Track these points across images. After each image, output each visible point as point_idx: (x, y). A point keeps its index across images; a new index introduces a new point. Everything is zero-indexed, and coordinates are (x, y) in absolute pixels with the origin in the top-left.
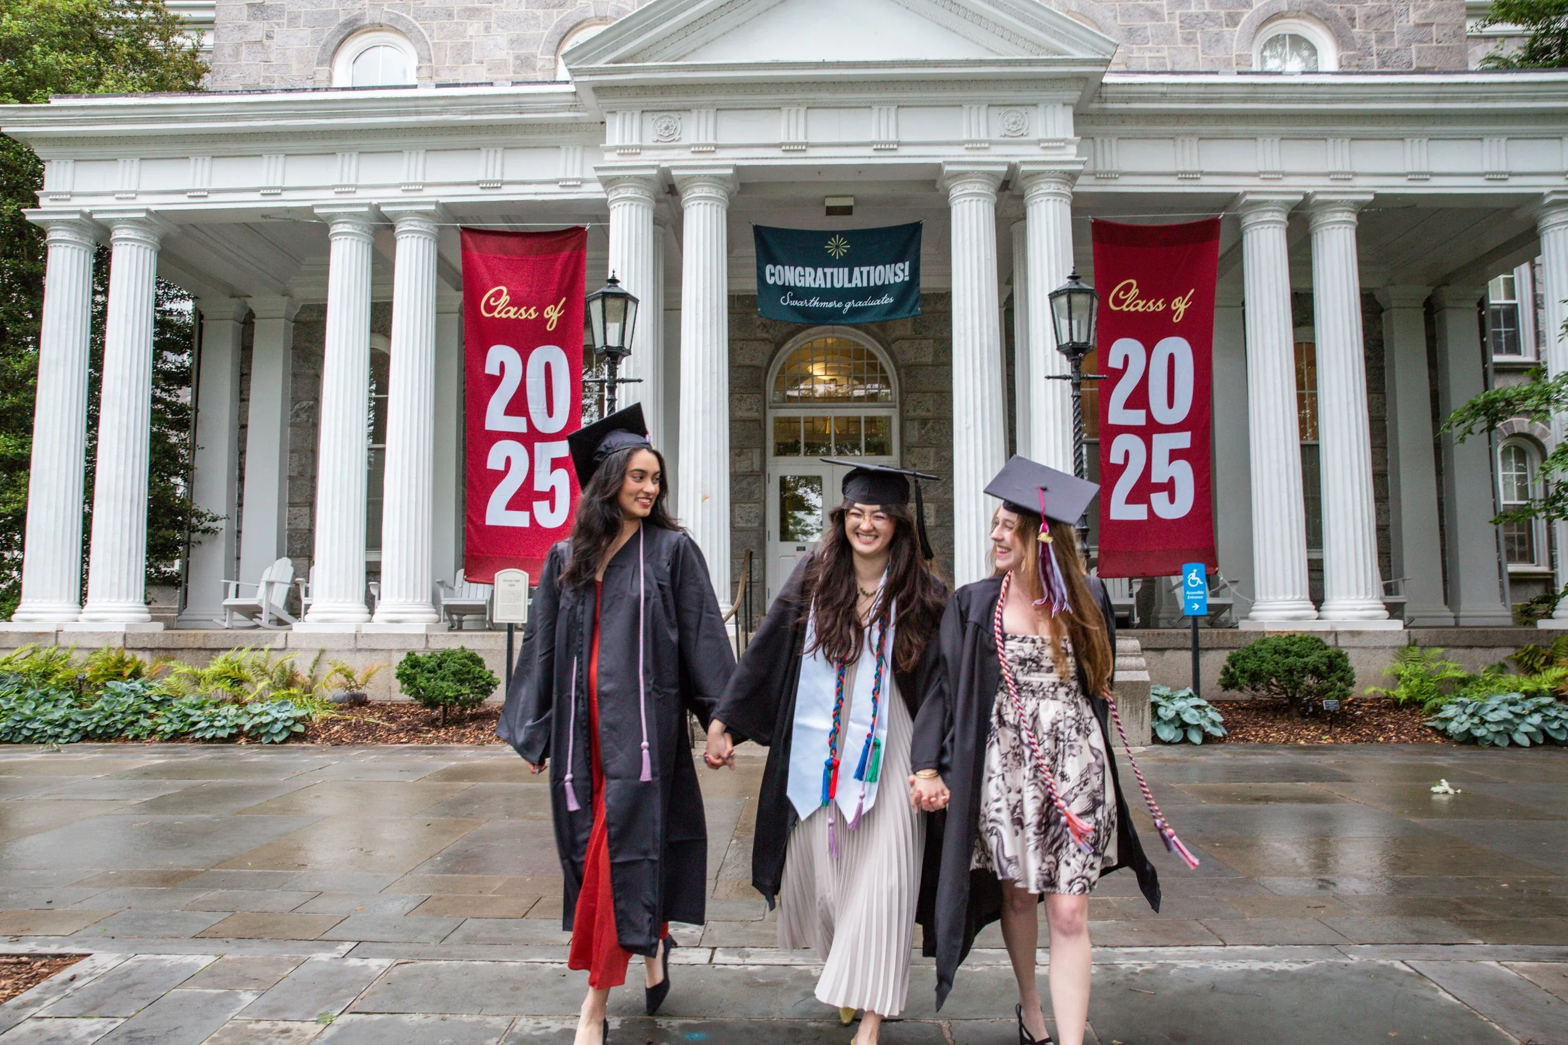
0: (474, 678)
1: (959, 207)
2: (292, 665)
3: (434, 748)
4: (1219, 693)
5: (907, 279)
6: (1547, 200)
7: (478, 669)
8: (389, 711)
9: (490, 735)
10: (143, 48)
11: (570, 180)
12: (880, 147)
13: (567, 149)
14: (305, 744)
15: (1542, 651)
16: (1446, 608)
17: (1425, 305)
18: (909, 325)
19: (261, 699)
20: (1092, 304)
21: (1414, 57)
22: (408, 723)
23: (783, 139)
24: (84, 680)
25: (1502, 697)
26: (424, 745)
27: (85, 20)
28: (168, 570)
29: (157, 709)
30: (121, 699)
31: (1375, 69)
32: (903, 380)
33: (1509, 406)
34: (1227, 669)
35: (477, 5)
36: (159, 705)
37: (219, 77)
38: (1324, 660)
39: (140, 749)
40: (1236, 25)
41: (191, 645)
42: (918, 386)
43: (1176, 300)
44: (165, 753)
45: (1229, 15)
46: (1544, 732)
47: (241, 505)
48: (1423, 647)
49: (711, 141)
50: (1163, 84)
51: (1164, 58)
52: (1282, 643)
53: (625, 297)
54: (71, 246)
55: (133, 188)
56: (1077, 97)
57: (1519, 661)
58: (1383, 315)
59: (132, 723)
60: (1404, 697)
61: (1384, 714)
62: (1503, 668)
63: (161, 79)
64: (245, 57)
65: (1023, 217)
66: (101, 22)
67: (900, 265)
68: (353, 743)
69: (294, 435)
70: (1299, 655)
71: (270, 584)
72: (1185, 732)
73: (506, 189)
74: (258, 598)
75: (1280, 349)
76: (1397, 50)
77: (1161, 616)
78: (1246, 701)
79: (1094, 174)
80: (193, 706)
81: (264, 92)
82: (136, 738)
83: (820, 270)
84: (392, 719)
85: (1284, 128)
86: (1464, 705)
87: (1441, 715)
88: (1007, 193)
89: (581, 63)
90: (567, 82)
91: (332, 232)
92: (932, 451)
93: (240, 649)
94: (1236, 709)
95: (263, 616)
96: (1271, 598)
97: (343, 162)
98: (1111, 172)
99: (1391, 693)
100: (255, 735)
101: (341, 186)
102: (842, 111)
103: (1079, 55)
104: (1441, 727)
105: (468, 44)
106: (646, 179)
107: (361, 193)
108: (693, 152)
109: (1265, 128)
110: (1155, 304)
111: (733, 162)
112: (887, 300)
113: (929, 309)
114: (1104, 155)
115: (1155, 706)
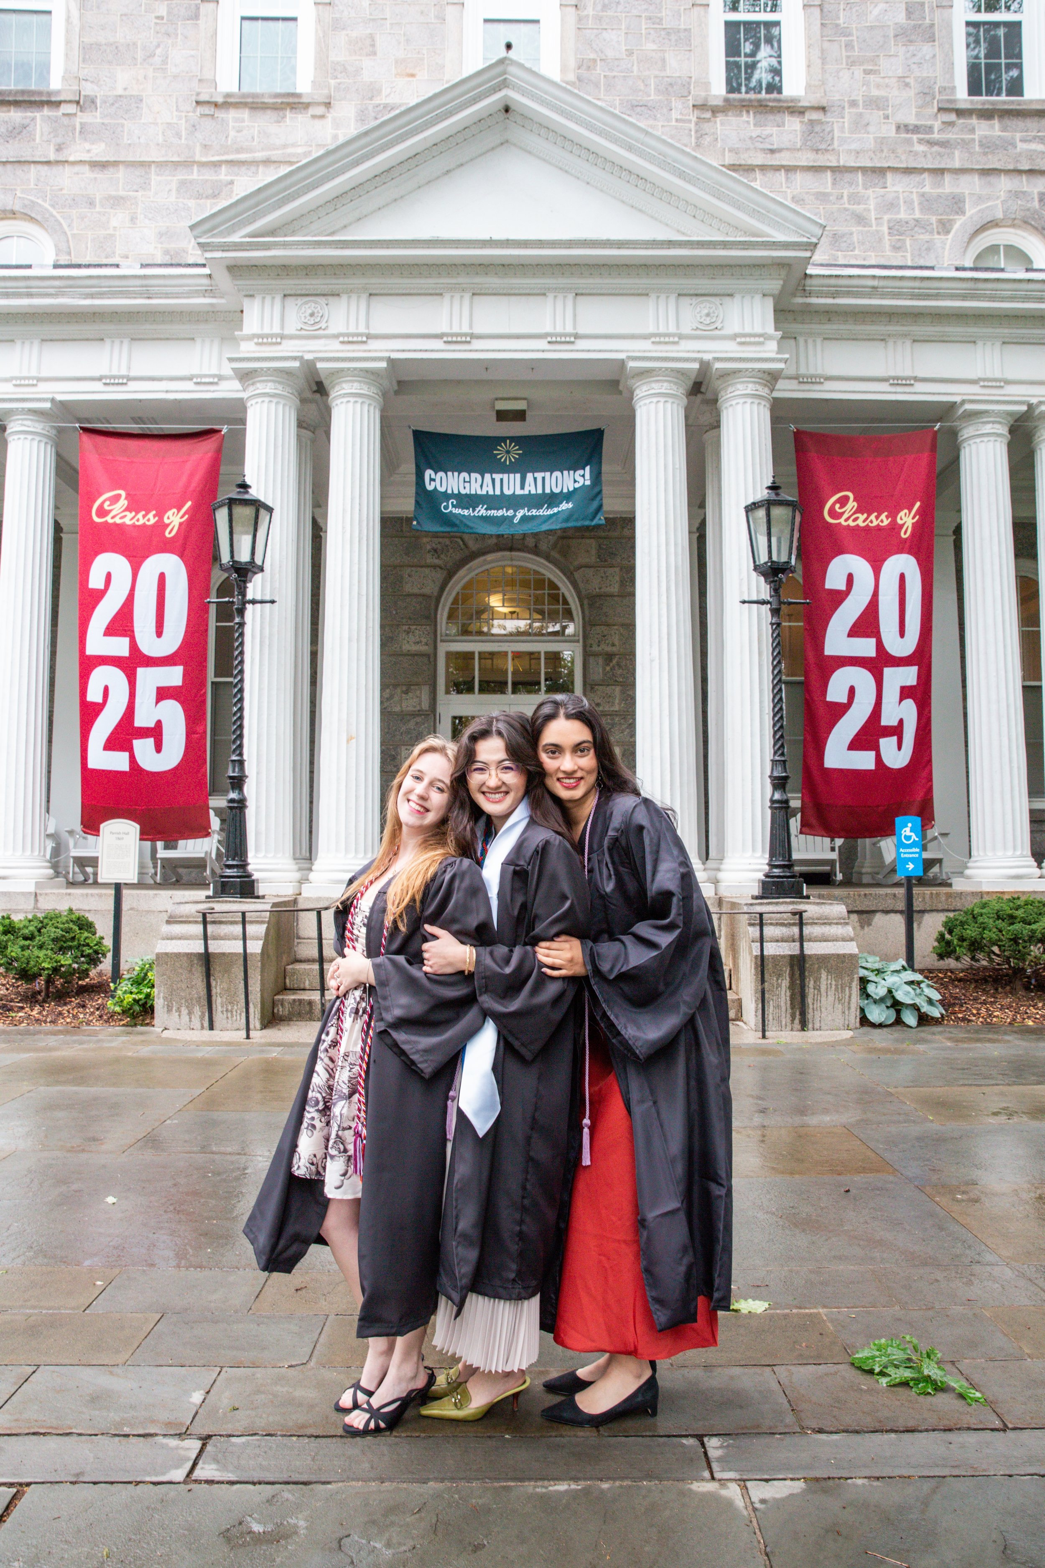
0: (79, 945)
1: (644, 409)
4: (935, 964)
5: (588, 483)
7: (86, 934)
9: (92, 1013)
11: (206, 376)
12: (555, 339)
13: (203, 341)
18: (594, 552)
20: (794, 518)
23: (445, 329)
26: (11, 1027)
32: (587, 612)
34: (942, 936)
35: (122, 193)
40: (948, 232)
42: (604, 619)
43: (902, 514)
45: (940, 222)
49: (362, 329)
50: (874, 277)
52: (1005, 907)
53: (257, 505)
56: (779, 287)
65: (717, 425)
67: (581, 472)
70: (1025, 921)
72: (898, 1012)
73: (133, 386)
75: (1001, 576)
77: (865, 871)
78: (962, 971)
79: (796, 378)
83: (487, 476)
85: (1006, 331)
88: (700, 396)
89: (213, 236)
90: (201, 265)
92: (618, 689)
94: (952, 981)
96: (990, 854)
98: (816, 377)
102: (513, 298)
103: (780, 237)
105: (112, 236)
106: (288, 373)
108: (342, 342)
109: (985, 330)
110: (877, 518)
111: (387, 354)
112: (565, 506)
113: (616, 534)
114: (807, 357)
115: (864, 981)
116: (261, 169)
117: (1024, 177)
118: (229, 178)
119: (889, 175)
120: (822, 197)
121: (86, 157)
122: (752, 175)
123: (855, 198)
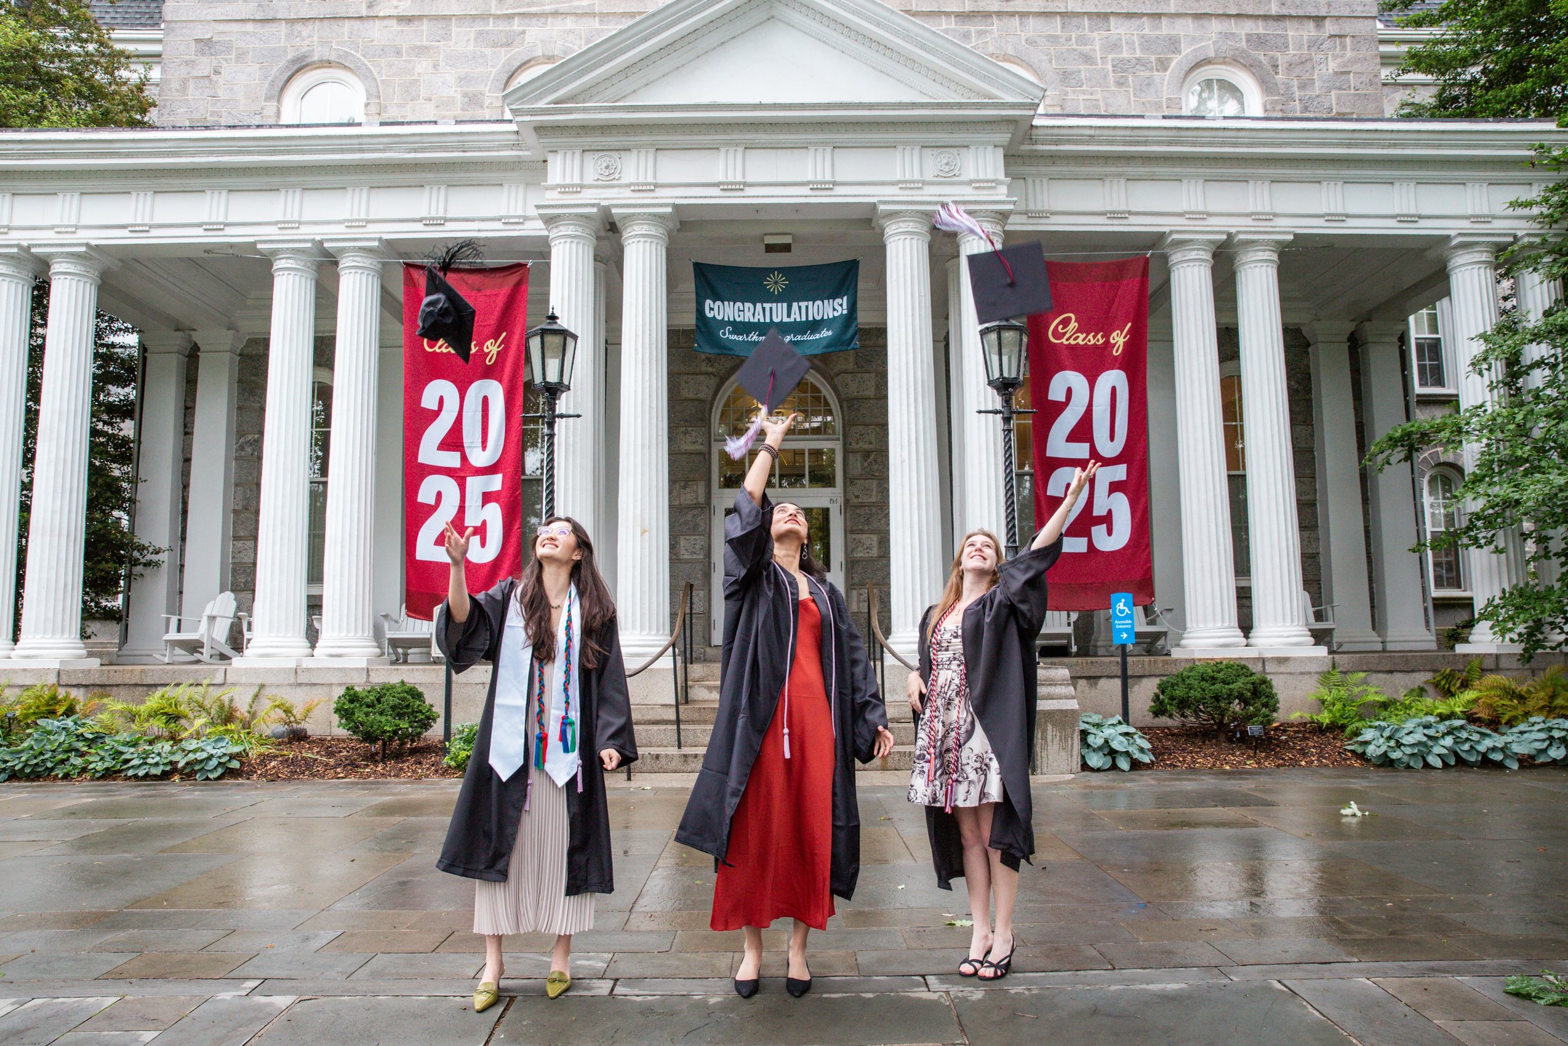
0: (413, 712)
1: (893, 245)
2: (231, 700)
3: (371, 783)
4: (1149, 720)
5: (845, 312)
6: (1454, 242)
7: (418, 703)
8: (328, 746)
9: (428, 769)
10: (88, 81)
11: (512, 217)
12: (816, 186)
13: (510, 187)
14: (240, 781)
15: (1458, 675)
16: (1374, 633)
17: (1349, 340)
18: (851, 359)
19: (198, 735)
20: (1021, 340)
21: (1334, 103)
22: (347, 758)
23: (721, 179)
24: (15, 718)
25: (1418, 720)
26: (361, 780)
27: (27, 54)
28: (109, 605)
29: (89, 747)
30: (52, 737)
31: (1298, 114)
32: (846, 413)
33: (1425, 438)
34: (1157, 696)
35: (425, 43)
36: (91, 742)
37: (166, 111)
38: (1250, 686)
39: (69, 788)
40: (1166, 69)
41: (127, 681)
42: (861, 419)
43: (1115, 334)
44: (95, 791)
45: (1159, 60)
46: (1456, 754)
47: (183, 539)
48: (1345, 673)
49: (650, 180)
50: (1091, 127)
51: (1097, 100)
52: (1209, 670)
53: (564, 334)
54: (8, 279)
55: (73, 222)
56: (1007, 140)
57: (1436, 685)
58: (1310, 349)
59: (62, 761)
60: (1327, 721)
61: (1307, 739)
62: (1422, 691)
63: (106, 113)
64: (193, 92)
65: (957, 255)
66: (44, 55)
67: (839, 301)
68: (289, 779)
69: (239, 468)
70: (1224, 682)
71: (212, 618)
72: (1114, 759)
73: (449, 226)
74: (200, 633)
75: (1207, 382)
76: (1318, 96)
77: (1099, 644)
78: (1178, 728)
79: (1026, 213)
80: (126, 744)
81: (207, 128)
82: (66, 776)
83: (759, 305)
84: (331, 754)
85: (1207, 170)
86: (1382, 729)
87: (1360, 739)
89: (522, 104)
90: (510, 121)
91: (275, 268)
92: (875, 482)
93: (178, 685)
94: (1165, 736)
95: (204, 651)
96: (1201, 625)
97: (286, 196)
98: (1043, 212)
99: (1315, 717)
100: (189, 773)
101: (284, 222)
102: (779, 151)
103: (1008, 99)
104: (1360, 750)
105: (417, 81)
106: (587, 217)
107: (304, 229)
108: (633, 191)
109: (1189, 170)
110: (1094, 337)
111: (672, 201)
112: (826, 333)
113: (871, 343)
114: (1035, 195)
115: (1084, 734)
116: (550, 20)
117: (1233, 21)
118: (521, 28)
119: (1112, 20)
120: (1053, 39)
121: (394, 12)
122: (989, 21)
123: (1082, 40)
